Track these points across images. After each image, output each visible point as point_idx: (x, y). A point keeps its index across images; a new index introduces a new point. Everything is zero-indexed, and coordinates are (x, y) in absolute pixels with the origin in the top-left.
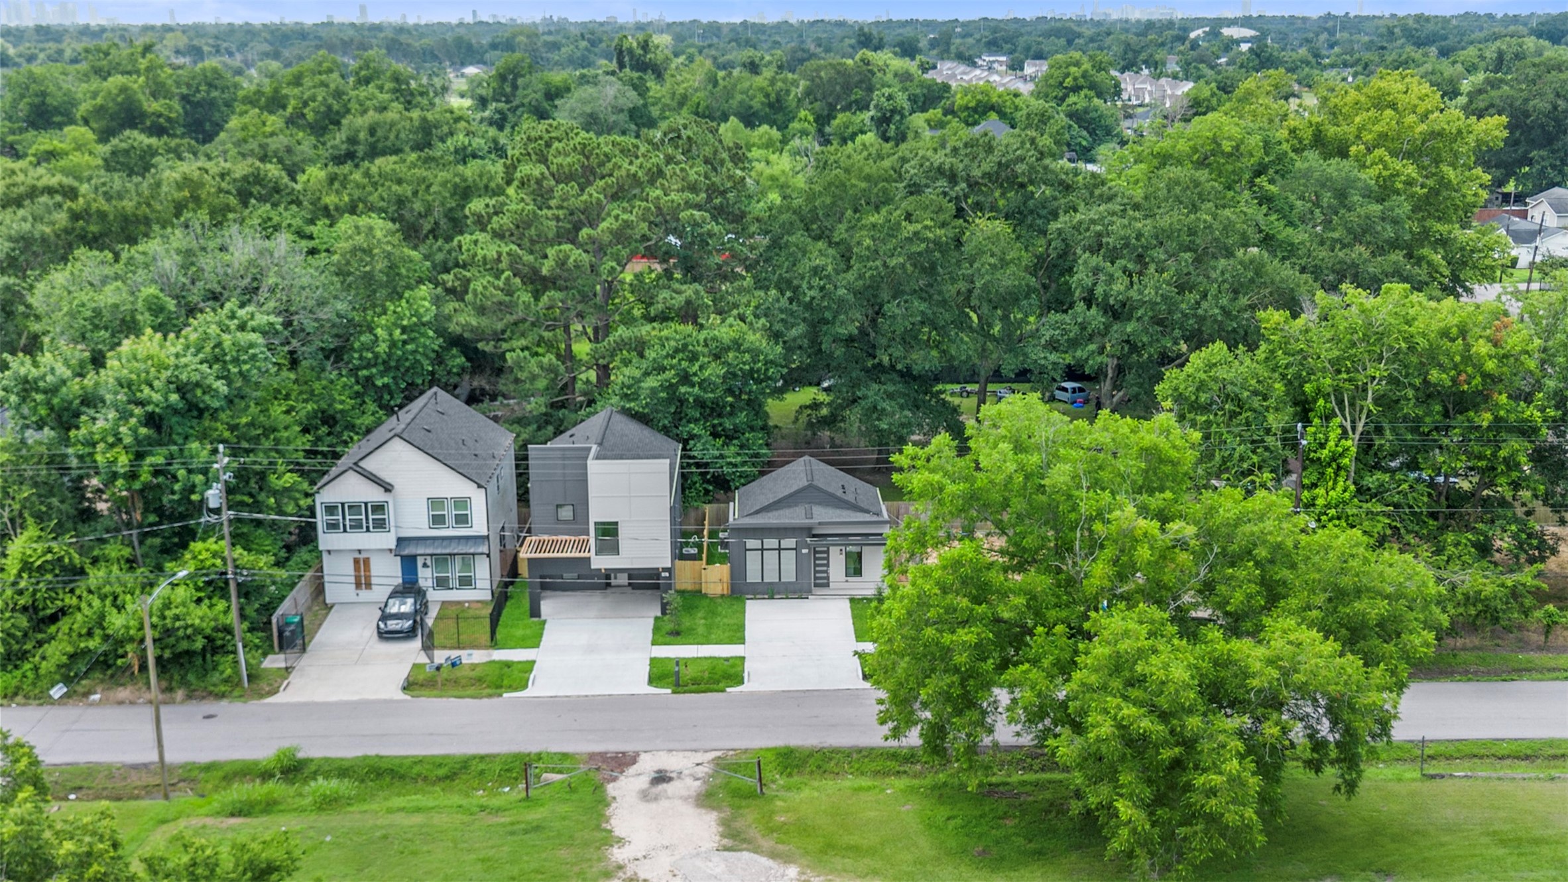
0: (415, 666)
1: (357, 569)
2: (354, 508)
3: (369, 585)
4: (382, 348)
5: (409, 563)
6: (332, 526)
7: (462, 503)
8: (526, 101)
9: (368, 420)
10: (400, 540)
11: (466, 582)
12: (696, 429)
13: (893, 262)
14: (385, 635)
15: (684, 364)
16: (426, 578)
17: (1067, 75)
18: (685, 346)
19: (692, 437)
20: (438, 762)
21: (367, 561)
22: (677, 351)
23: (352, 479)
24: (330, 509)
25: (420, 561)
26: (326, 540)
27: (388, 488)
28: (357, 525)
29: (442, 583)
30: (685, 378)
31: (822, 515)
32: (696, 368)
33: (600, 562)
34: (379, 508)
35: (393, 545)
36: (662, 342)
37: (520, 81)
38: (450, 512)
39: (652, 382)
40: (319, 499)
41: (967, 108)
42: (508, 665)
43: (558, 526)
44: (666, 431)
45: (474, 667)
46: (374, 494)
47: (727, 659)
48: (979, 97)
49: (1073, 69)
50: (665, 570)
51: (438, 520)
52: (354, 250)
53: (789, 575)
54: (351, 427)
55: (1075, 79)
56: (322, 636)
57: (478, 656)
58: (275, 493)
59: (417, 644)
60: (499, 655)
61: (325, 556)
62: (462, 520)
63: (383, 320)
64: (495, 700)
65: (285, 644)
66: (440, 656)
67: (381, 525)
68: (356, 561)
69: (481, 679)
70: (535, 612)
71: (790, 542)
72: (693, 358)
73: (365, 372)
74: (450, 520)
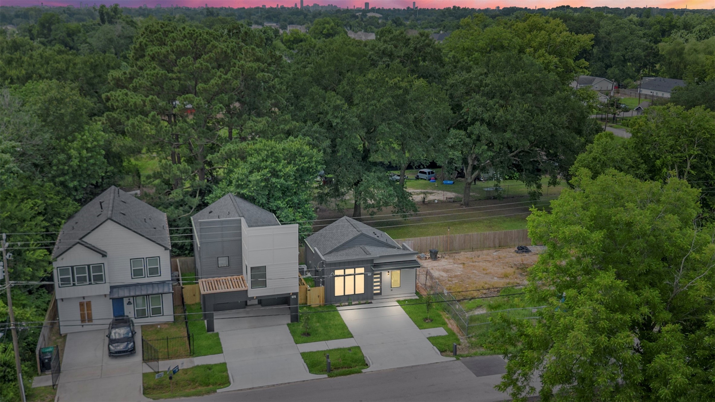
0: (145, 375)
1: (82, 309)
2: (81, 269)
3: (90, 319)
4: (75, 162)
5: (118, 303)
6: (65, 282)
7: (156, 259)
8: (57, 37)
9: (70, 209)
10: (112, 288)
11: (157, 312)
12: (279, 203)
13: (385, 101)
14: (114, 355)
15: (273, 165)
16: (129, 311)
17: (324, 28)
18: (273, 153)
19: (279, 208)
21: (89, 304)
22: (267, 156)
23: (80, 250)
24: (64, 270)
25: (126, 301)
26: (60, 292)
27: (104, 255)
28: (82, 280)
29: (141, 314)
30: (275, 173)
31: (375, 252)
32: (280, 167)
33: (254, 293)
34: (99, 268)
35: (107, 291)
36: (258, 151)
37: (53, 27)
38: (145, 268)
39: (256, 176)
40: (55, 265)
41: (289, 41)
42: (209, 367)
43: (219, 271)
44: (262, 206)
45: (186, 371)
46: (94, 259)
47: (350, 349)
48: (295, 36)
49: (327, 25)
50: (293, 294)
51: (137, 273)
53: (360, 290)
54: (58, 215)
55: (328, 30)
56: (67, 359)
57: (184, 363)
58: (29, 264)
59: (138, 358)
60: (199, 361)
61: (59, 303)
62: (154, 272)
64: (212, 395)
65: (45, 366)
66: (165, 366)
67: (99, 279)
68: (81, 304)
69: (193, 381)
70: (210, 328)
71: (361, 270)
72: (277, 161)
73: (62, 179)
74: (146, 272)
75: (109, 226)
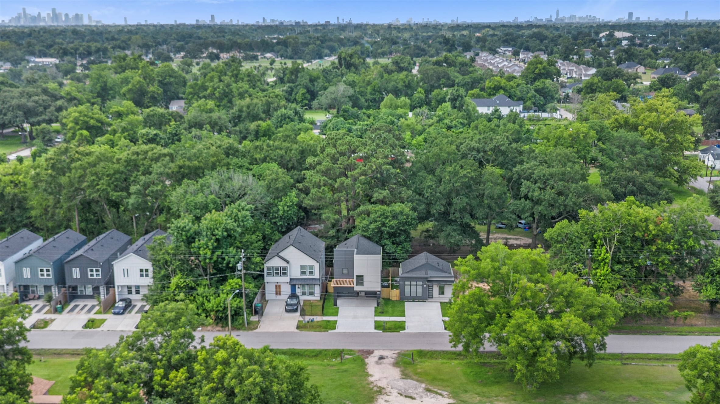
0: (299, 321)
1: (276, 288)
2: (277, 269)
3: (280, 294)
4: (281, 213)
5: (293, 287)
6: (269, 274)
7: (312, 267)
8: (302, 83)
9: (277, 238)
10: (291, 279)
11: (312, 294)
12: (387, 242)
13: (456, 185)
14: (287, 311)
15: (384, 220)
16: (298, 291)
17: (536, 68)
18: (384, 214)
19: (386, 244)
20: (313, 351)
21: (280, 286)
22: (381, 215)
23: (277, 258)
24: (269, 269)
25: (297, 286)
26: (267, 279)
27: (288, 262)
28: (277, 274)
29: (304, 293)
30: (384, 224)
31: (431, 274)
32: (387, 221)
33: (357, 288)
34: (285, 269)
35: (289, 281)
36: (376, 212)
37: (299, 75)
38: (307, 271)
39: (372, 226)
40: (265, 265)
41: (490, 88)
42: (329, 321)
43: (343, 275)
44: (377, 242)
45: (318, 322)
46: (283, 264)
47: (400, 322)
48: (496, 83)
49: (539, 66)
50: (378, 291)
51: (303, 273)
52: (272, 180)
53: (420, 294)
54: (271, 239)
55: (540, 70)
56: (266, 311)
57: (318, 319)
58: (253, 264)
59: (298, 314)
60: (325, 318)
61: (266, 284)
62: (311, 273)
63: (281, 203)
64: (326, 333)
65: (256, 313)
66: (307, 318)
67: (285, 274)
68: (276, 286)
69: (320, 326)
70: (335, 304)
71: (421, 283)
72: (387, 218)
73: (274, 220)
74: (307, 273)
75: (291, 248)
